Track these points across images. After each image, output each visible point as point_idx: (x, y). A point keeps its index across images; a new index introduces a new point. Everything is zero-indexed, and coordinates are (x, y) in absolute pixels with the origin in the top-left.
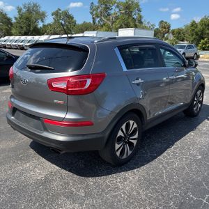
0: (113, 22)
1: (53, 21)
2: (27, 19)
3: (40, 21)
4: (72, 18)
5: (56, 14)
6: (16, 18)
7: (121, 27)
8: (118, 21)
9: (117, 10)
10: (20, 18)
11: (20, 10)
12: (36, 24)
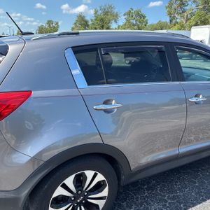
0: (188, 19)
1: (125, 21)
2: (102, 20)
3: (113, 21)
4: (144, 17)
5: (129, 14)
6: (92, 20)
7: (196, 25)
8: (193, 18)
9: (194, 6)
10: (95, 20)
11: (96, 12)
12: (109, 24)
